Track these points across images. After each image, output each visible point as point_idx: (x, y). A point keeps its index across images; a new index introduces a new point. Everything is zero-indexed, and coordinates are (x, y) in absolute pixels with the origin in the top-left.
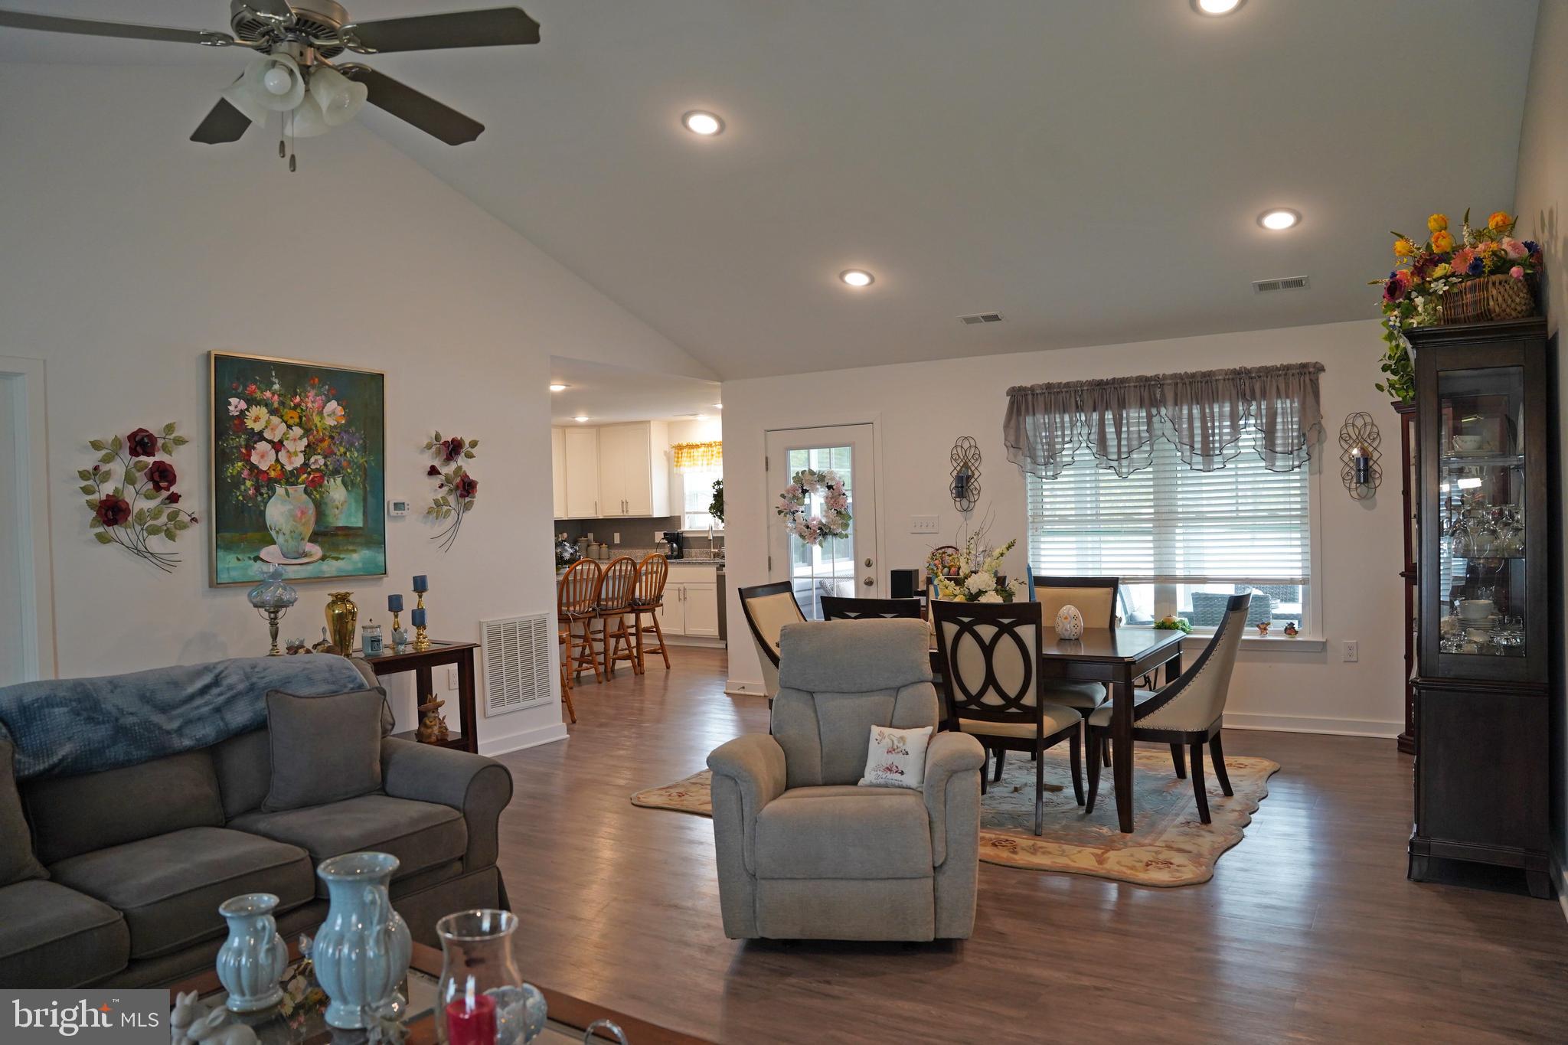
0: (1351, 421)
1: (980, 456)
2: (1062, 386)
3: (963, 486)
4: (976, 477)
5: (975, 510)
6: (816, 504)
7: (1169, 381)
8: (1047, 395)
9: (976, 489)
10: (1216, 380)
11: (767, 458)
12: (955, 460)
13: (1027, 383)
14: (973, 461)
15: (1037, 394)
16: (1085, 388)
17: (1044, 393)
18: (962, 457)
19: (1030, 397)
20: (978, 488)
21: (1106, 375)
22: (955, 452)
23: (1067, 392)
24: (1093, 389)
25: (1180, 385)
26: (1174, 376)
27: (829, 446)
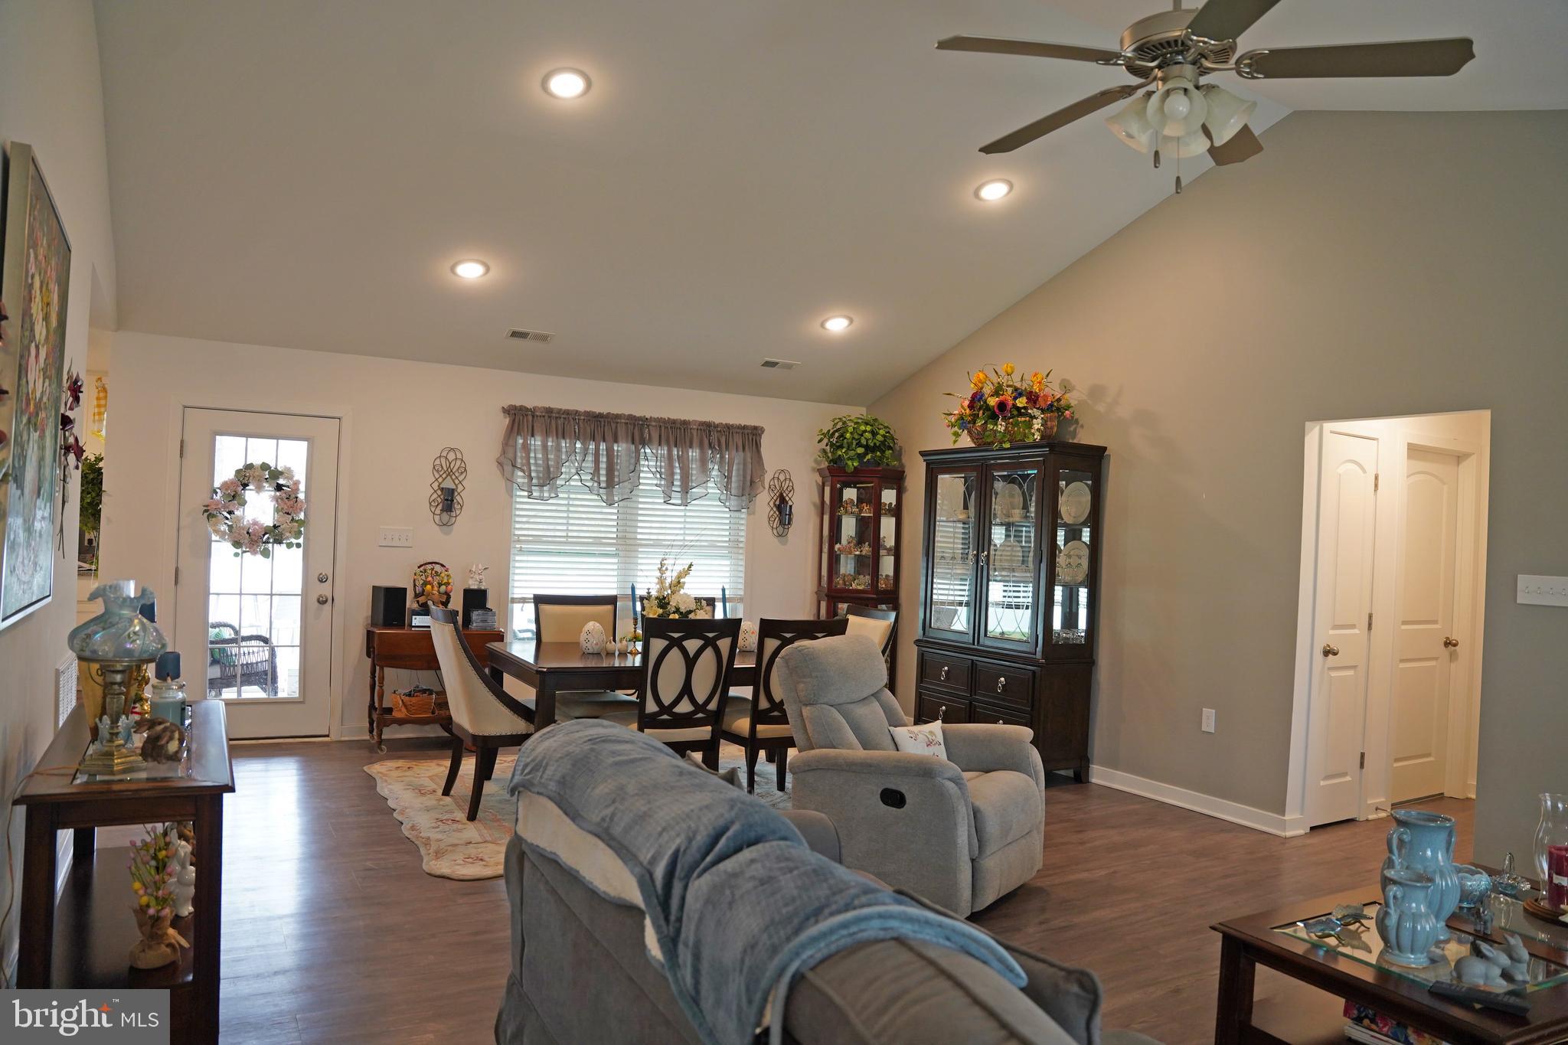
0: (776, 476)
1: (465, 470)
2: (562, 412)
3: (448, 501)
4: (459, 491)
5: (455, 526)
6: (259, 507)
7: (654, 424)
8: (546, 418)
9: (459, 503)
10: (691, 429)
11: (182, 442)
12: (438, 471)
13: (529, 403)
14: (457, 474)
15: (537, 416)
16: (582, 418)
17: (544, 416)
18: (446, 469)
19: (530, 418)
20: (461, 503)
21: (603, 409)
22: (438, 462)
23: (565, 418)
24: (590, 420)
25: (663, 428)
26: (659, 420)
27: (277, 437)
